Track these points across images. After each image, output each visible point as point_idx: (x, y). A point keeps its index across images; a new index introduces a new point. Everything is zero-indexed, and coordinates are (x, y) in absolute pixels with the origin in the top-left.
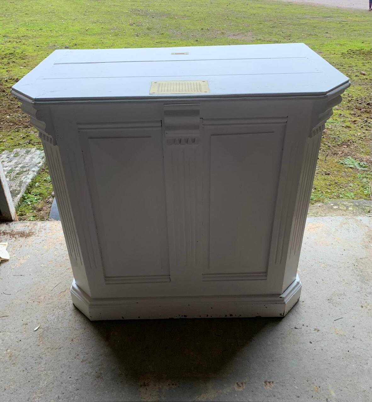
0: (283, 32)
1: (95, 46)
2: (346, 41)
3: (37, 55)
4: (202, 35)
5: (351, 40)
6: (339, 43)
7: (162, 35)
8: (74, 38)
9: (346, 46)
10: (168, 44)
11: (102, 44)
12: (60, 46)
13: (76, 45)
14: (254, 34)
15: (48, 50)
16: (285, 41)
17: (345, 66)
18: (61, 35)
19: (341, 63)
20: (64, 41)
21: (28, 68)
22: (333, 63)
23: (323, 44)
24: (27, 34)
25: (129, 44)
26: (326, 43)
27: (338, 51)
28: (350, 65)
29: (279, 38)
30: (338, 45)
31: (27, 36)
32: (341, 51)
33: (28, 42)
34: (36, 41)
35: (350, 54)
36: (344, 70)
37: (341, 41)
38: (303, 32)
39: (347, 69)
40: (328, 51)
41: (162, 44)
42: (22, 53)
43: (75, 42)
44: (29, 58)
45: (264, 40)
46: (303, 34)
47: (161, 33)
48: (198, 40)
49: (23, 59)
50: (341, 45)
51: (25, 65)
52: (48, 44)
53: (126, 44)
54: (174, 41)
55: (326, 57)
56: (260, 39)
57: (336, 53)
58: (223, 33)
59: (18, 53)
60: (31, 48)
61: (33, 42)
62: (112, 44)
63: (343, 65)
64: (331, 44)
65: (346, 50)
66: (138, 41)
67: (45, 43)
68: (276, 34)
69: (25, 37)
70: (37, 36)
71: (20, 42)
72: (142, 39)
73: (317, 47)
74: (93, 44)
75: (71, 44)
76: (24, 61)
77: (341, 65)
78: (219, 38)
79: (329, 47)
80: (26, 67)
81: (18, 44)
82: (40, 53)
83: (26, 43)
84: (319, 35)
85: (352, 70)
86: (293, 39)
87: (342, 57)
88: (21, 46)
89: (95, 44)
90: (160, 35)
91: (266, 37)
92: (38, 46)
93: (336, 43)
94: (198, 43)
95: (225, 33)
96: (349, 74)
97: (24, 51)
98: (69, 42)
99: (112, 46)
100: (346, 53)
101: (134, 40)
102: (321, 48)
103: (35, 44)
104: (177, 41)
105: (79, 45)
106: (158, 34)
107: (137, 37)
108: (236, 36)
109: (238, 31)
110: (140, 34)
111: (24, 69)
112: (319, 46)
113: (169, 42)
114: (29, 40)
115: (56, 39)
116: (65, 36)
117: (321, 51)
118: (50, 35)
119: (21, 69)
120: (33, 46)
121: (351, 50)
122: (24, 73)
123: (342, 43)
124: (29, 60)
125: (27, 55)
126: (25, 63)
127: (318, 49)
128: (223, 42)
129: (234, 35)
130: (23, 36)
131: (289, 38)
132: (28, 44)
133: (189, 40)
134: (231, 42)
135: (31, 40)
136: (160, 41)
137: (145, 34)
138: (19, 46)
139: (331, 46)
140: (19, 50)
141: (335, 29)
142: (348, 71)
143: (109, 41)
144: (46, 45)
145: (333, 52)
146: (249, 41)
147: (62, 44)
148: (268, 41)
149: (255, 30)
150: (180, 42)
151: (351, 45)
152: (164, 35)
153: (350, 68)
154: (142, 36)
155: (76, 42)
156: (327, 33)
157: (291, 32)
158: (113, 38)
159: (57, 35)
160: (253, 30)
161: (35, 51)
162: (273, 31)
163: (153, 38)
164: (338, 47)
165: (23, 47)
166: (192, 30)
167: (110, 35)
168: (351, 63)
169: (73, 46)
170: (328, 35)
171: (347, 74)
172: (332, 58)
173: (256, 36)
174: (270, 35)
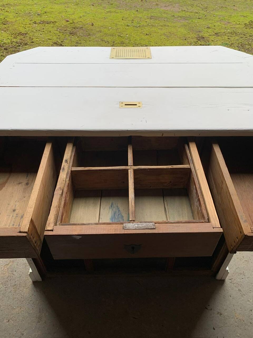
0: (202, 4)
1: (60, 14)
2: (248, 13)
3: (16, 21)
4: (142, 6)
5: (252, 13)
6: (243, 15)
7: (112, 5)
8: (45, 6)
9: (248, 18)
10: (116, 13)
11: (66, 12)
12: (34, 13)
13: (46, 13)
14: (180, 5)
15: (24, 17)
16: (203, 12)
17: (247, 35)
18: (36, 4)
19: (244, 33)
20: (37, 9)
21: (7, 32)
22: (238, 32)
23: (231, 15)
24: (10, 2)
25: (86, 13)
26: (233, 15)
27: (242, 22)
28: (250, 35)
29: (199, 10)
30: (242, 17)
31: (10, 4)
32: (244, 22)
33: (10, 10)
34: (16, 8)
35: (251, 25)
36: (246, 38)
37: (244, 13)
38: (216, 5)
39: (248, 38)
40: (235, 21)
41: (111, 14)
42: (4, 19)
43: (45, 10)
44: (9, 23)
45: (188, 11)
46: (216, 7)
47: (111, 3)
48: (138, 10)
49: (5, 24)
50: (245, 17)
51: (6, 30)
52: (25, 11)
53: (84, 12)
54: (120, 11)
55: (233, 27)
56: (185, 10)
57: (241, 24)
58: (157, 4)
59: (1, 19)
60: (11, 15)
61: (14, 9)
62: (73, 13)
63: (246, 34)
64: (237, 15)
65: (248, 21)
66: (93, 10)
67: (22, 11)
68: (197, 6)
69: (8, 5)
70: (17, 4)
71: (4, 9)
72: (96, 9)
73: (226, 18)
74: (59, 12)
75: (42, 12)
76: (5, 26)
77: (243, 34)
78: (154, 9)
79: (235, 18)
80: (6, 31)
81: (2, 11)
82: (18, 19)
83: (8, 10)
84: (228, 7)
85: (251, 39)
86: (209, 11)
87: (245, 28)
88: (4, 13)
89: (60, 12)
90: (110, 5)
91: (189, 8)
92: (17, 13)
93: (241, 15)
94: (138, 13)
95: (159, 4)
96: (250, 43)
97: (6, 17)
98: (41, 10)
99: (73, 14)
100: (248, 23)
101: (90, 10)
102: (229, 19)
103: (15, 11)
104: (122, 11)
105: (48, 13)
106: (109, 4)
107: (92, 7)
108: (167, 7)
109: (168, 2)
110: (95, 4)
111: (4, 33)
112: (228, 17)
113: (116, 11)
114: (10, 8)
115: (32, 7)
116: (38, 4)
117: (230, 22)
118: (27, 4)
119: (2, 33)
120: (13, 13)
121: (251, 21)
122: (4, 37)
123: (245, 15)
124: (9, 25)
125: (7, 21)
126: (5, 28)
127: (227, 19)
128: (157, 12)
129: (165, 6)
130: (6, 4)
131: (206, 10)
132: (9, 12)
133: (131, 10)
134: (163, 12)
135: (13, 8)
136: (110, 11)
137: (99, 4)
138: (3, 13)
139: (237, 18)
140: (3, 16)
141: (240, 3)
142: (249, 40)
143: (71, 10)
144: (24, 12)
145: (238, 23)
146: (176, 12)
147: (36, 12)
148: (190, 12)
149: (181, 2)
150: (125, 12)
151: (251, 17)
152: (113, 5)
153: (251, 37)
154: (97, 6)
155: (47, 10)
156: (234, 6)
157: (208, 4)
158: (75, 7)
159: (33, 3)
160: (180, 2)
161: (14, 17)
162: (194, 3)
163: (105, 7)
164: (242, 18)
165: (6, 13)
166: (134, 1)
167: (73, 5)
168: (251, 33)
169: (43, 14)
170: (235, 8)
171: (248, 43)
172: (237, 28)
173: (182, 8)
174: (192, 7)
